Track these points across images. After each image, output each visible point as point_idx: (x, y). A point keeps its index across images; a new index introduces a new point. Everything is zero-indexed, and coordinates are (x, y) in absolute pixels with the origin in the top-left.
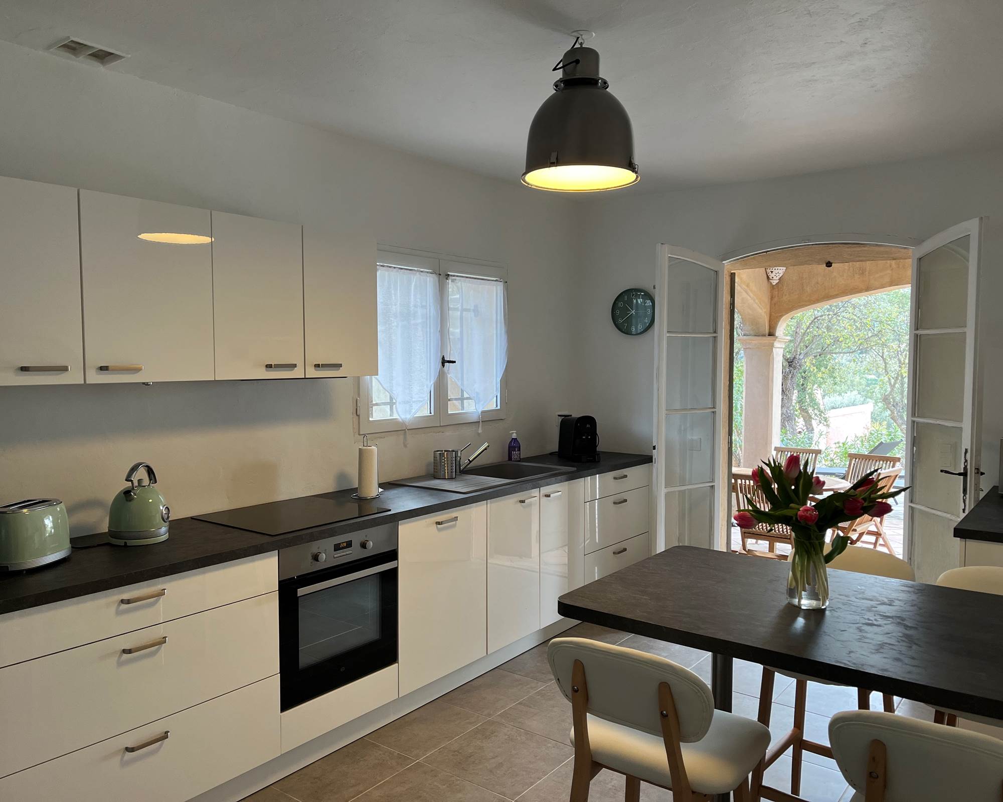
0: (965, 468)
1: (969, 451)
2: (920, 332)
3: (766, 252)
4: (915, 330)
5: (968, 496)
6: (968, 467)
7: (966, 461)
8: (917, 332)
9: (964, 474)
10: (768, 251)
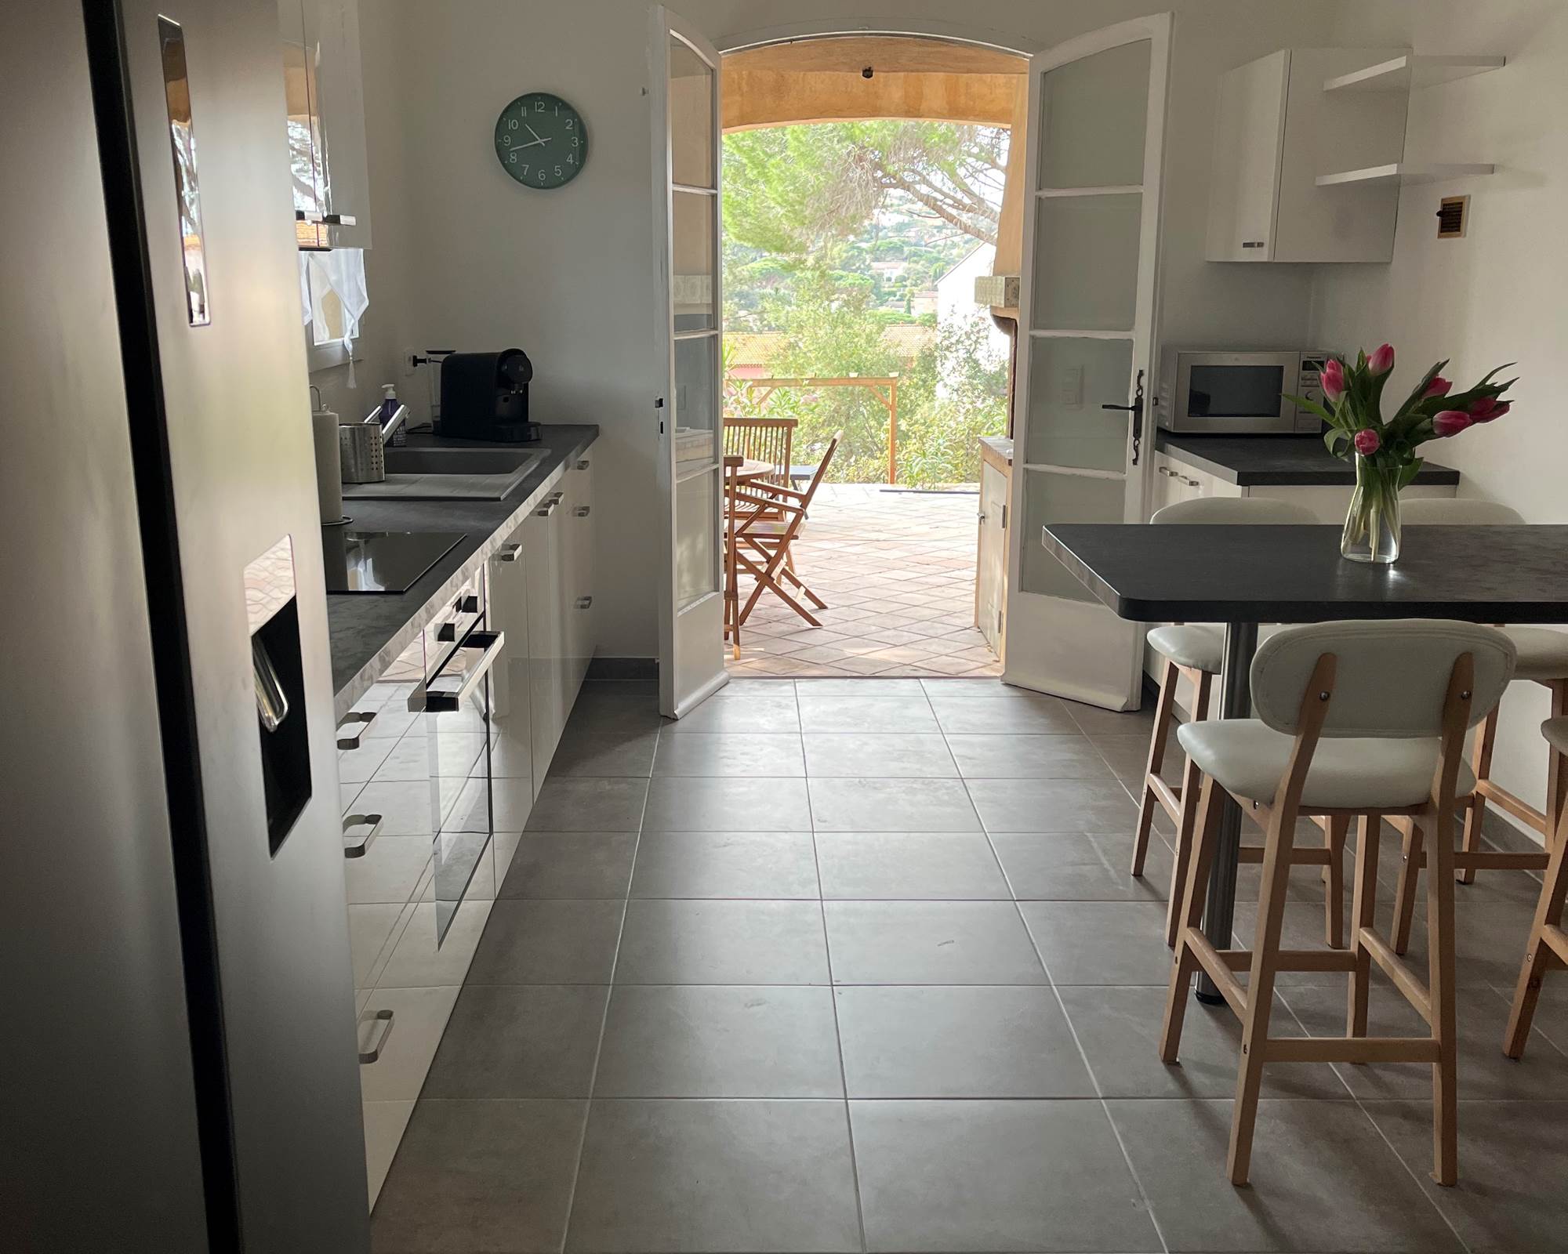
0: (1139, 400)
1: (1146, 373)
2: (1047, 193)
3: (791, 41)
4: (1037, 190)
5: (1142, 439)
6: (1145, 397)
7: (1140, 388)
8: (1040, 193)
9: (1138, 408)
10: (794, 40)
